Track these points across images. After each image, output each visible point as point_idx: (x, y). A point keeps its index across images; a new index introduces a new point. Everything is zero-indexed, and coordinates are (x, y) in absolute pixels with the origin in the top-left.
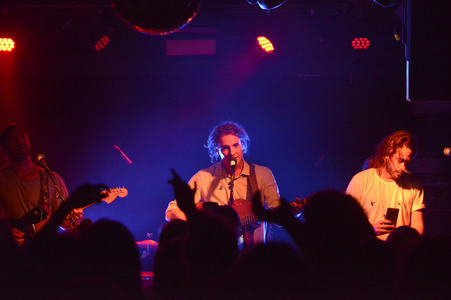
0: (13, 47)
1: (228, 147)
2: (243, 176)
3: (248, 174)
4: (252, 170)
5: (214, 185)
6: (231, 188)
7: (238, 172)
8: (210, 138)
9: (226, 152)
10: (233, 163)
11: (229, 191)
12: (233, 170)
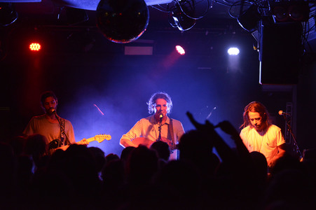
0: (39, 48)
1: (160, 106)
2: (166, 124)
3: (168, 123)
4: (171, 121)
5: (150, 128)
6: (160, 130)
7: (163, 122)
9: (159, 108)
10: (161, 116)
11: (158, 132)
12: (161, 120)
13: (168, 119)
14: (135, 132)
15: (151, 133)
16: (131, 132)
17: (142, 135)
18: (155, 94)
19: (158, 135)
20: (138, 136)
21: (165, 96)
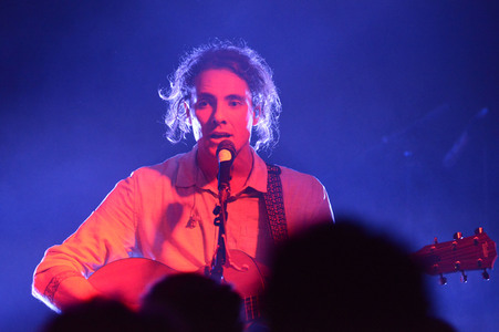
2: (250, 192)
4: (274, 175)
6: (220, 223)
7: (237, 184)
8: (180, 72)
9: (207, 111)
10: (226, 156)
11: (212, 232)
12: (224, 173)
13: (260, 170)
14: (104, 234)
15: (181, 234)
16: (84, 232)
17: (139, 246)
18: (196, 54)
19: (213, 244)
20: (121, 251)
21: (244, 60)
